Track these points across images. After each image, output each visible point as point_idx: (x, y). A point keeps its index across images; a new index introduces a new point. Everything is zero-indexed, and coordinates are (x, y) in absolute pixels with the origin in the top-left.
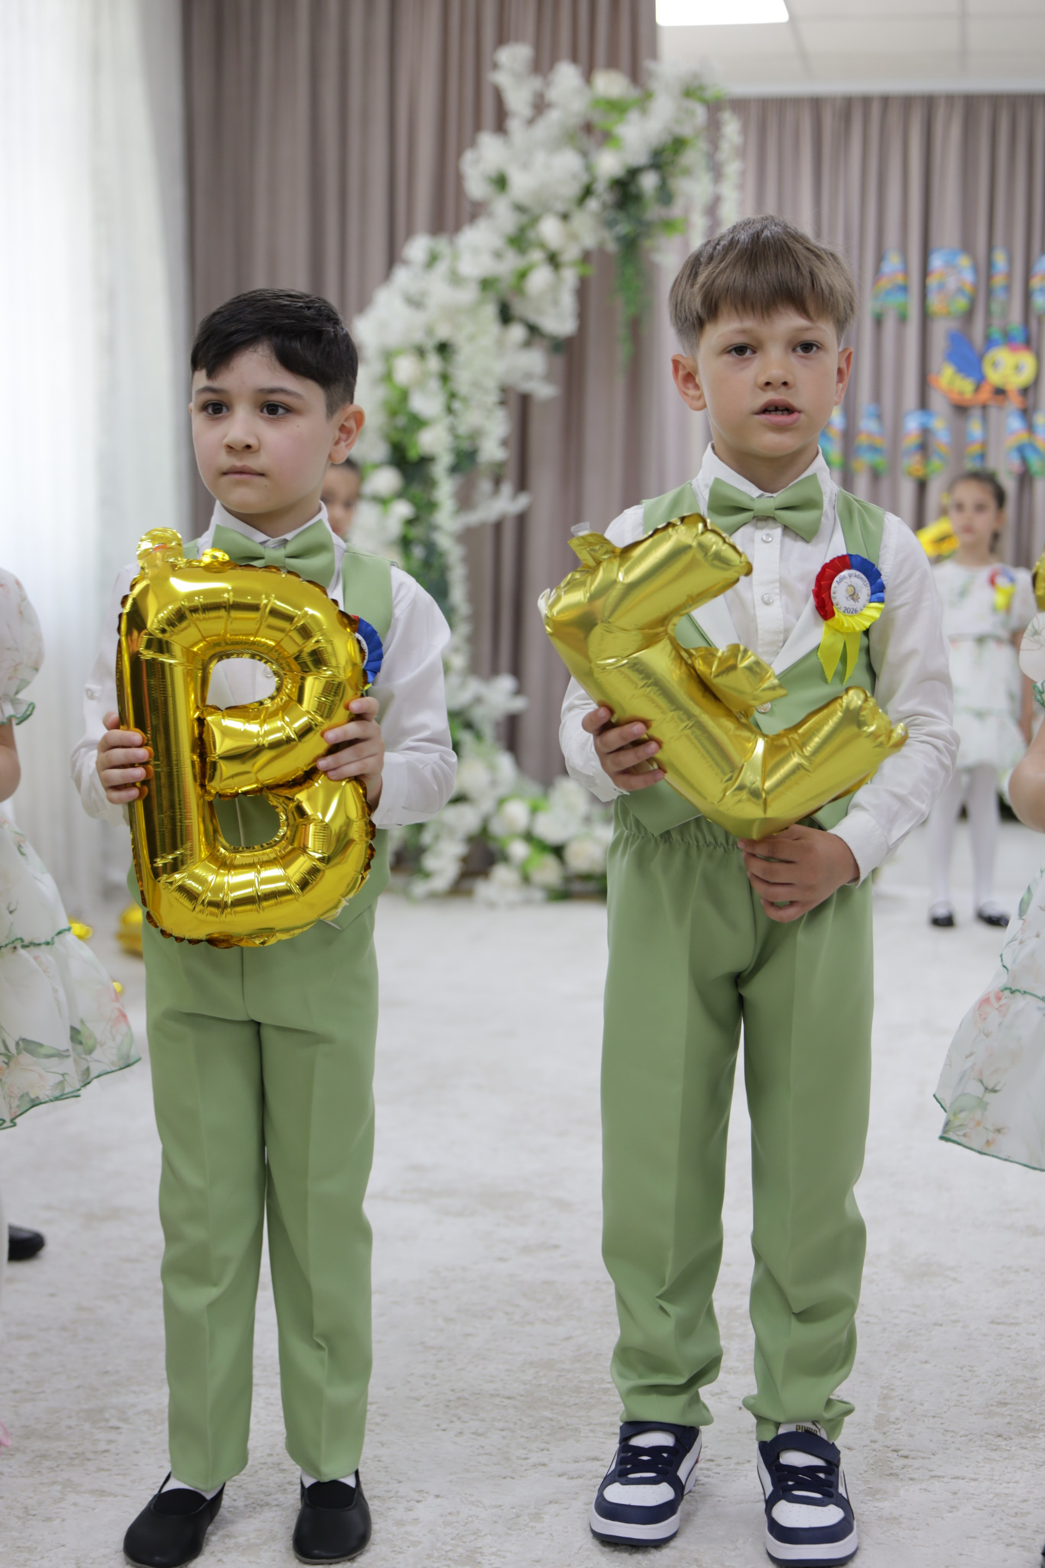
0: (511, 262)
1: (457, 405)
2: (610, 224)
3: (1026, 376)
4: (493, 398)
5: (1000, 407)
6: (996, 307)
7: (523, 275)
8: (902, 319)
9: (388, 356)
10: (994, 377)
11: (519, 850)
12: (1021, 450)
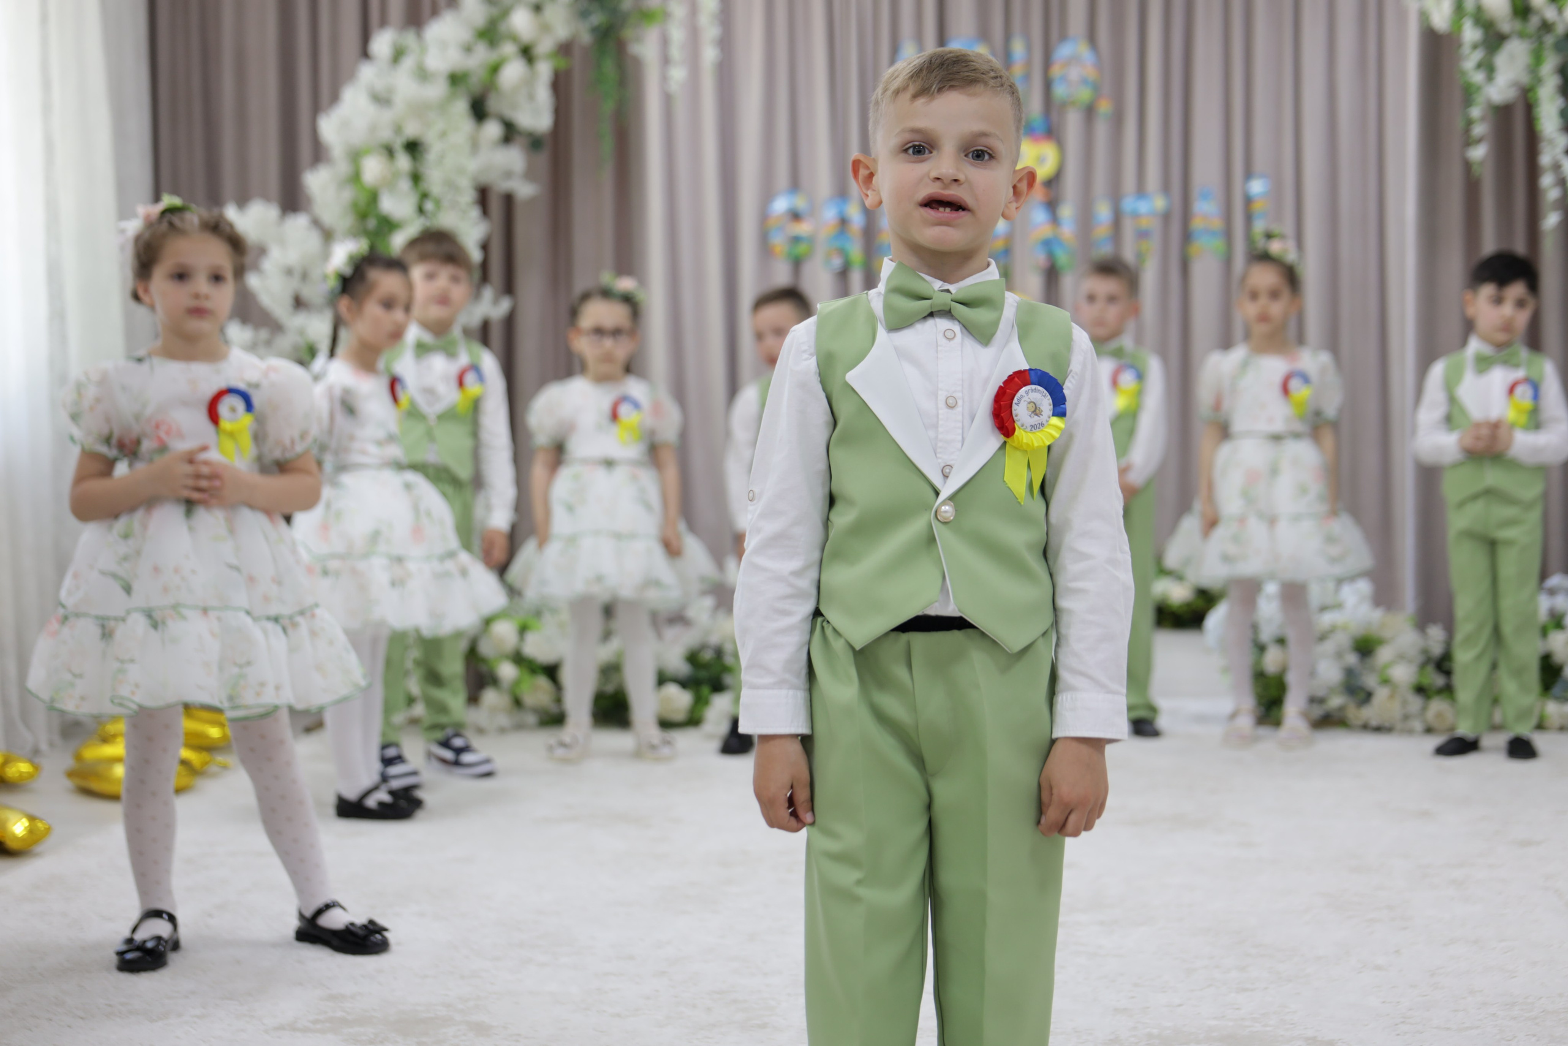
0: (482, 55)
1: (429, 206)
2: (584, 14)
3: (1049, 166)
4: (468, 196)
7: (495, 69)
9: (355, 156)
11: (507, 671)
12: (1046, 244)
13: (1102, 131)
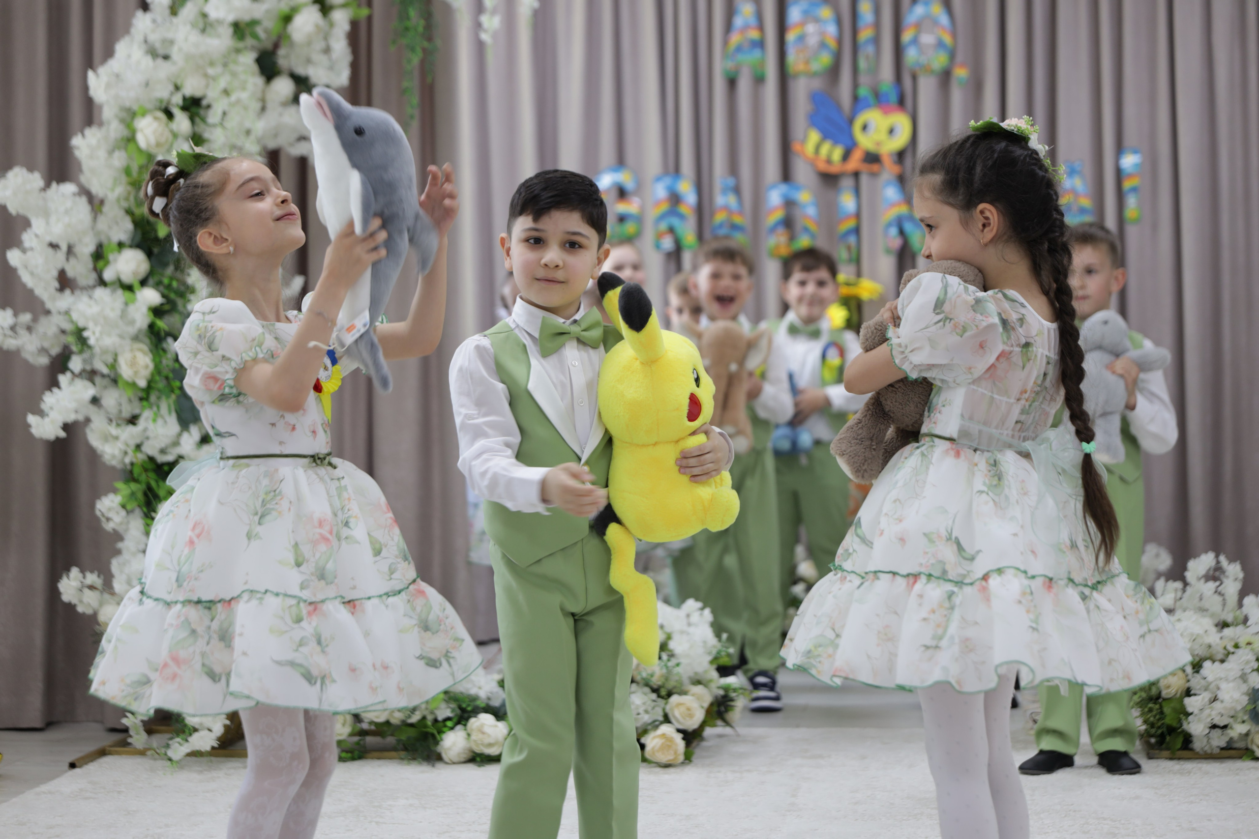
3: (901, 140)
5: (874, 175)
6: (862, 64)
7: (287, 19)
8: (759, 80)
9: (129, 116)
10: (865, 142)
12: (899, 223)
13: (957, 97)
